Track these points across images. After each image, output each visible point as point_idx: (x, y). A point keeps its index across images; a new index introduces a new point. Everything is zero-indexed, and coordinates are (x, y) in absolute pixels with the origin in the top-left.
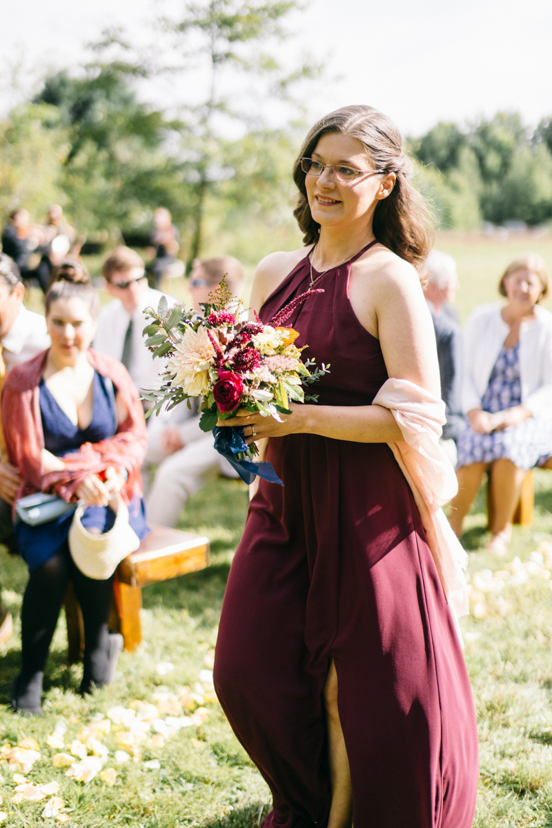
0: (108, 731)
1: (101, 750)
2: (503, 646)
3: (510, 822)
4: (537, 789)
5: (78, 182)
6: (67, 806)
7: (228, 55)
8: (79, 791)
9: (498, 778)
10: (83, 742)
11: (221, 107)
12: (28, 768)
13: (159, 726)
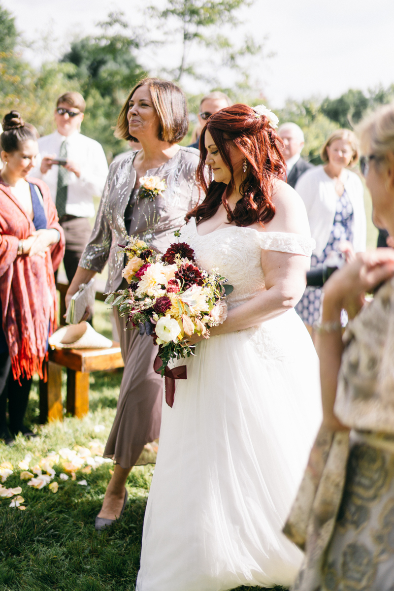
0: (57, 462)
1: (51, 472)
6: (25, 501)
7: (196, 35)
8: (34, 493)
11: (189, 71)
12: (4, 479)
13: (90, 461)
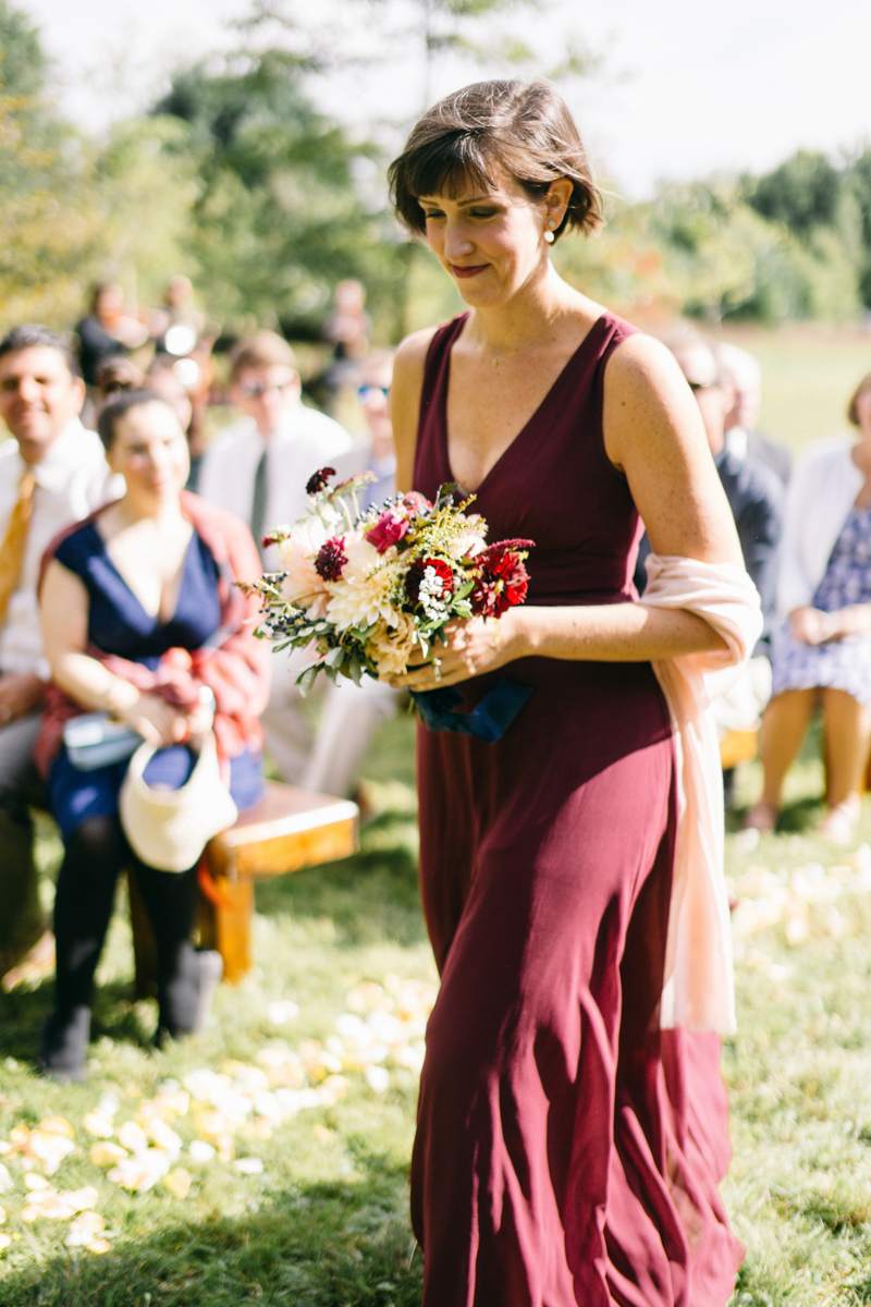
0: (184, 1111)
1: (171, 1142)
2: (829, 988)
3: (813, 1275)
4: (863, 1221)
5: (213, 239)
6: (107, 1228)
7: (452, 40)
8: (127, 1204)
9: (801, 1202)
10: (142, 1126)
12: (53, 1166)
13: (267, 1104)
